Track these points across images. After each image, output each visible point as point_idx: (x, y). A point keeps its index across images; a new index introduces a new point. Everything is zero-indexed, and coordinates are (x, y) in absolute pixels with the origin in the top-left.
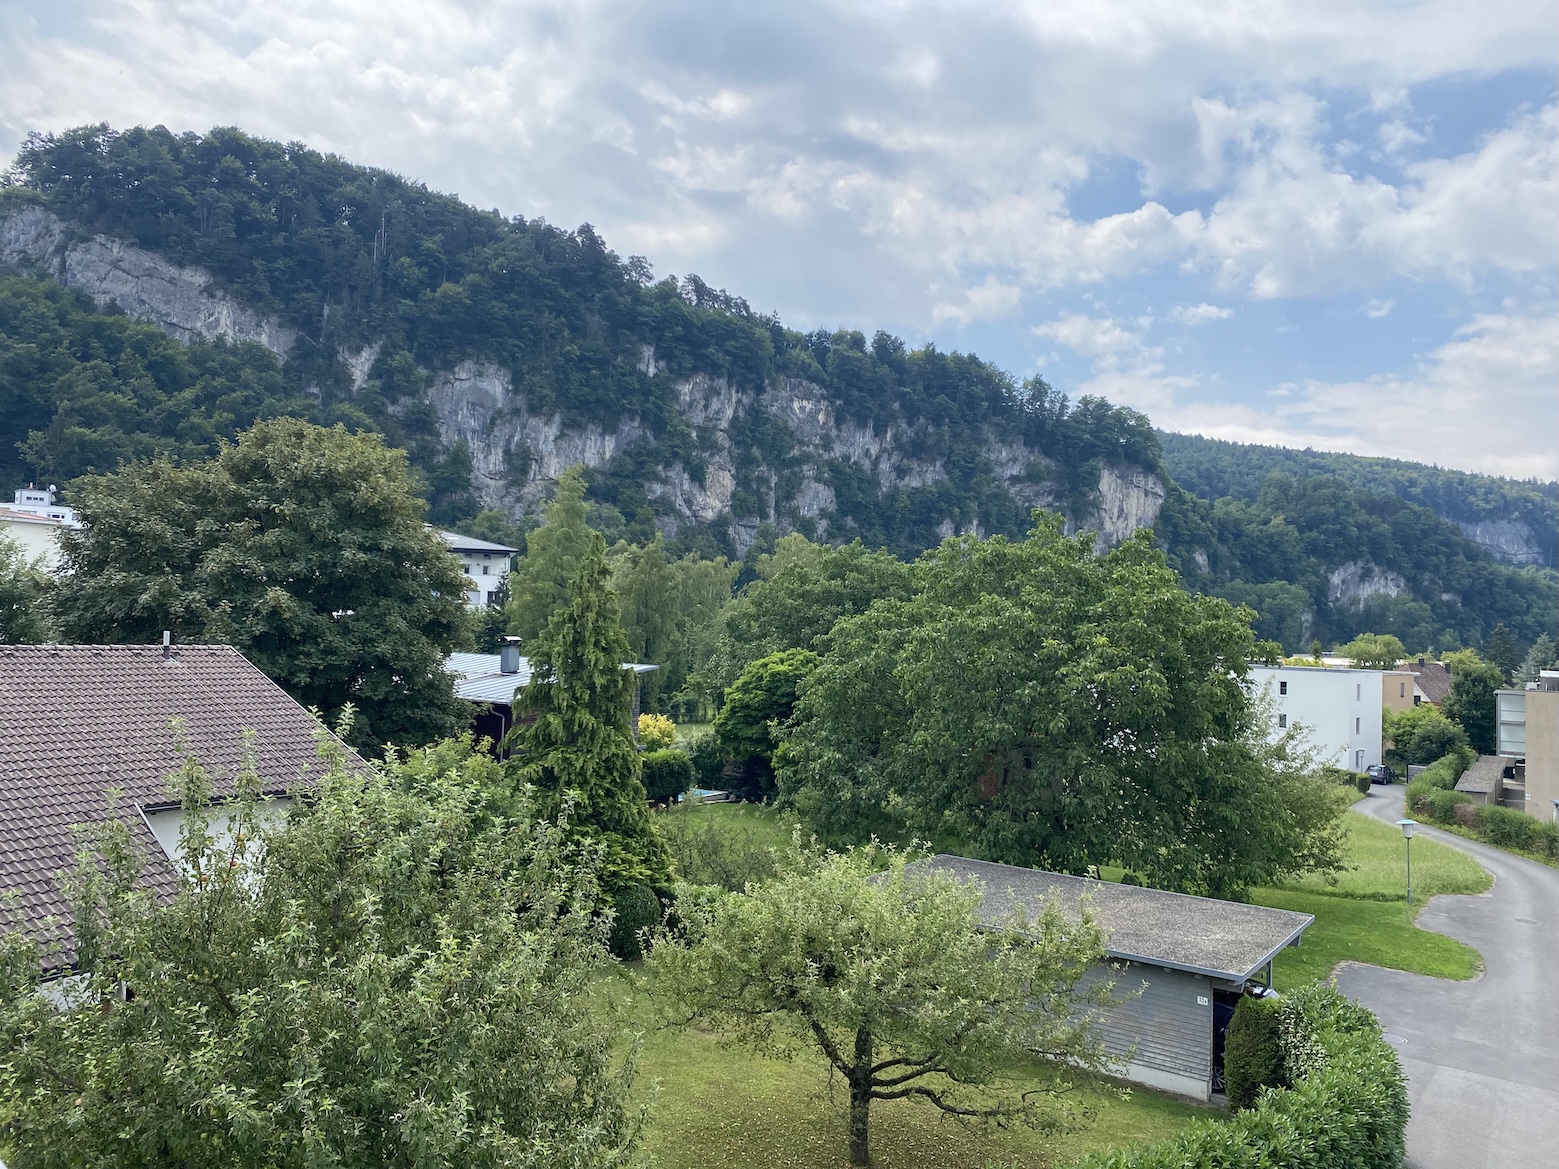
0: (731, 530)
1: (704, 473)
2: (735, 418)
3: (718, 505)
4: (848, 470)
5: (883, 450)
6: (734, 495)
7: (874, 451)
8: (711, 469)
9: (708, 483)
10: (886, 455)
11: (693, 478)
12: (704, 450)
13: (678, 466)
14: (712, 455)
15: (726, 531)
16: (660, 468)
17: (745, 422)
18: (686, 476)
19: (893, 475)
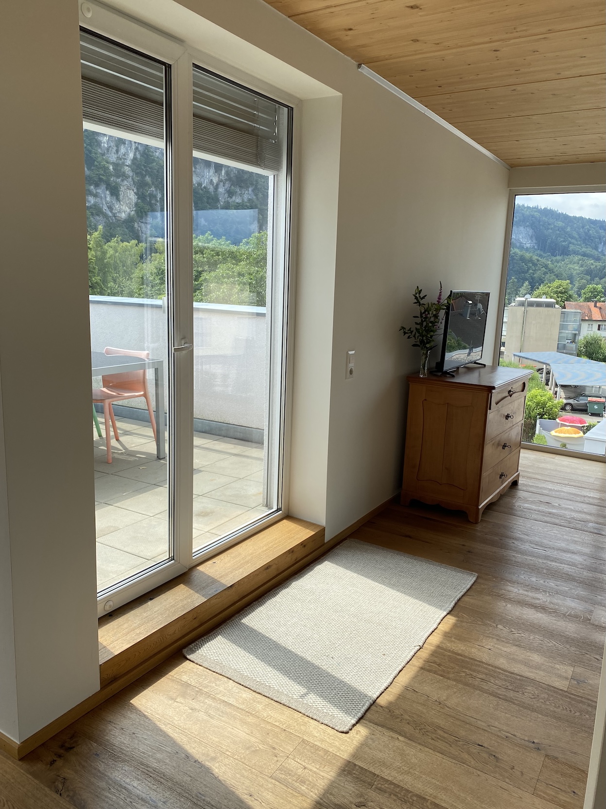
0: (136, 225)
1: (118, 191)
2: (135, 159)
3: (128, 210)
4: (200, 191)
5: (221, 181)
6: (136, 204)
7: (215, 180)
8: (122, 188)
9: (121, 197)
10: (222, 184)
11: (112, 194)
12: (118, 177)
13: (103, 187)
14: (123, 181)
15: (134, 225)
16: (92, 187)
17: (141, 161)
18: (108, 192)
19: (226, 195)
